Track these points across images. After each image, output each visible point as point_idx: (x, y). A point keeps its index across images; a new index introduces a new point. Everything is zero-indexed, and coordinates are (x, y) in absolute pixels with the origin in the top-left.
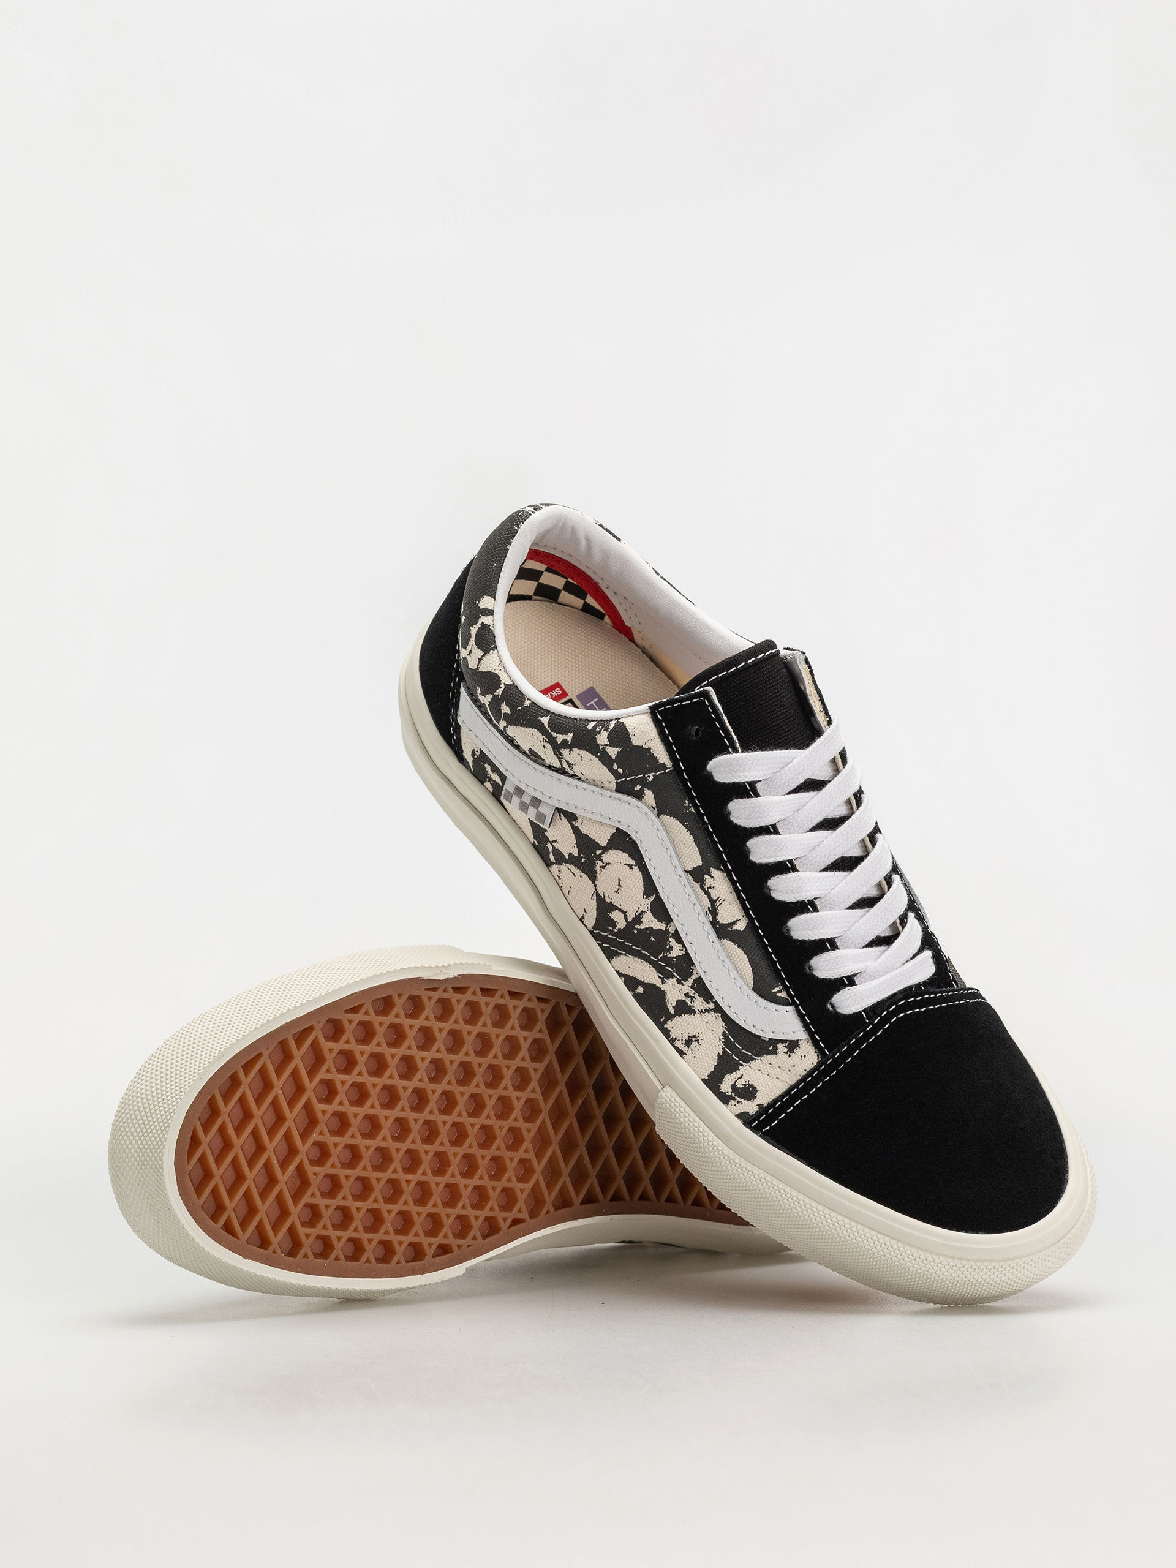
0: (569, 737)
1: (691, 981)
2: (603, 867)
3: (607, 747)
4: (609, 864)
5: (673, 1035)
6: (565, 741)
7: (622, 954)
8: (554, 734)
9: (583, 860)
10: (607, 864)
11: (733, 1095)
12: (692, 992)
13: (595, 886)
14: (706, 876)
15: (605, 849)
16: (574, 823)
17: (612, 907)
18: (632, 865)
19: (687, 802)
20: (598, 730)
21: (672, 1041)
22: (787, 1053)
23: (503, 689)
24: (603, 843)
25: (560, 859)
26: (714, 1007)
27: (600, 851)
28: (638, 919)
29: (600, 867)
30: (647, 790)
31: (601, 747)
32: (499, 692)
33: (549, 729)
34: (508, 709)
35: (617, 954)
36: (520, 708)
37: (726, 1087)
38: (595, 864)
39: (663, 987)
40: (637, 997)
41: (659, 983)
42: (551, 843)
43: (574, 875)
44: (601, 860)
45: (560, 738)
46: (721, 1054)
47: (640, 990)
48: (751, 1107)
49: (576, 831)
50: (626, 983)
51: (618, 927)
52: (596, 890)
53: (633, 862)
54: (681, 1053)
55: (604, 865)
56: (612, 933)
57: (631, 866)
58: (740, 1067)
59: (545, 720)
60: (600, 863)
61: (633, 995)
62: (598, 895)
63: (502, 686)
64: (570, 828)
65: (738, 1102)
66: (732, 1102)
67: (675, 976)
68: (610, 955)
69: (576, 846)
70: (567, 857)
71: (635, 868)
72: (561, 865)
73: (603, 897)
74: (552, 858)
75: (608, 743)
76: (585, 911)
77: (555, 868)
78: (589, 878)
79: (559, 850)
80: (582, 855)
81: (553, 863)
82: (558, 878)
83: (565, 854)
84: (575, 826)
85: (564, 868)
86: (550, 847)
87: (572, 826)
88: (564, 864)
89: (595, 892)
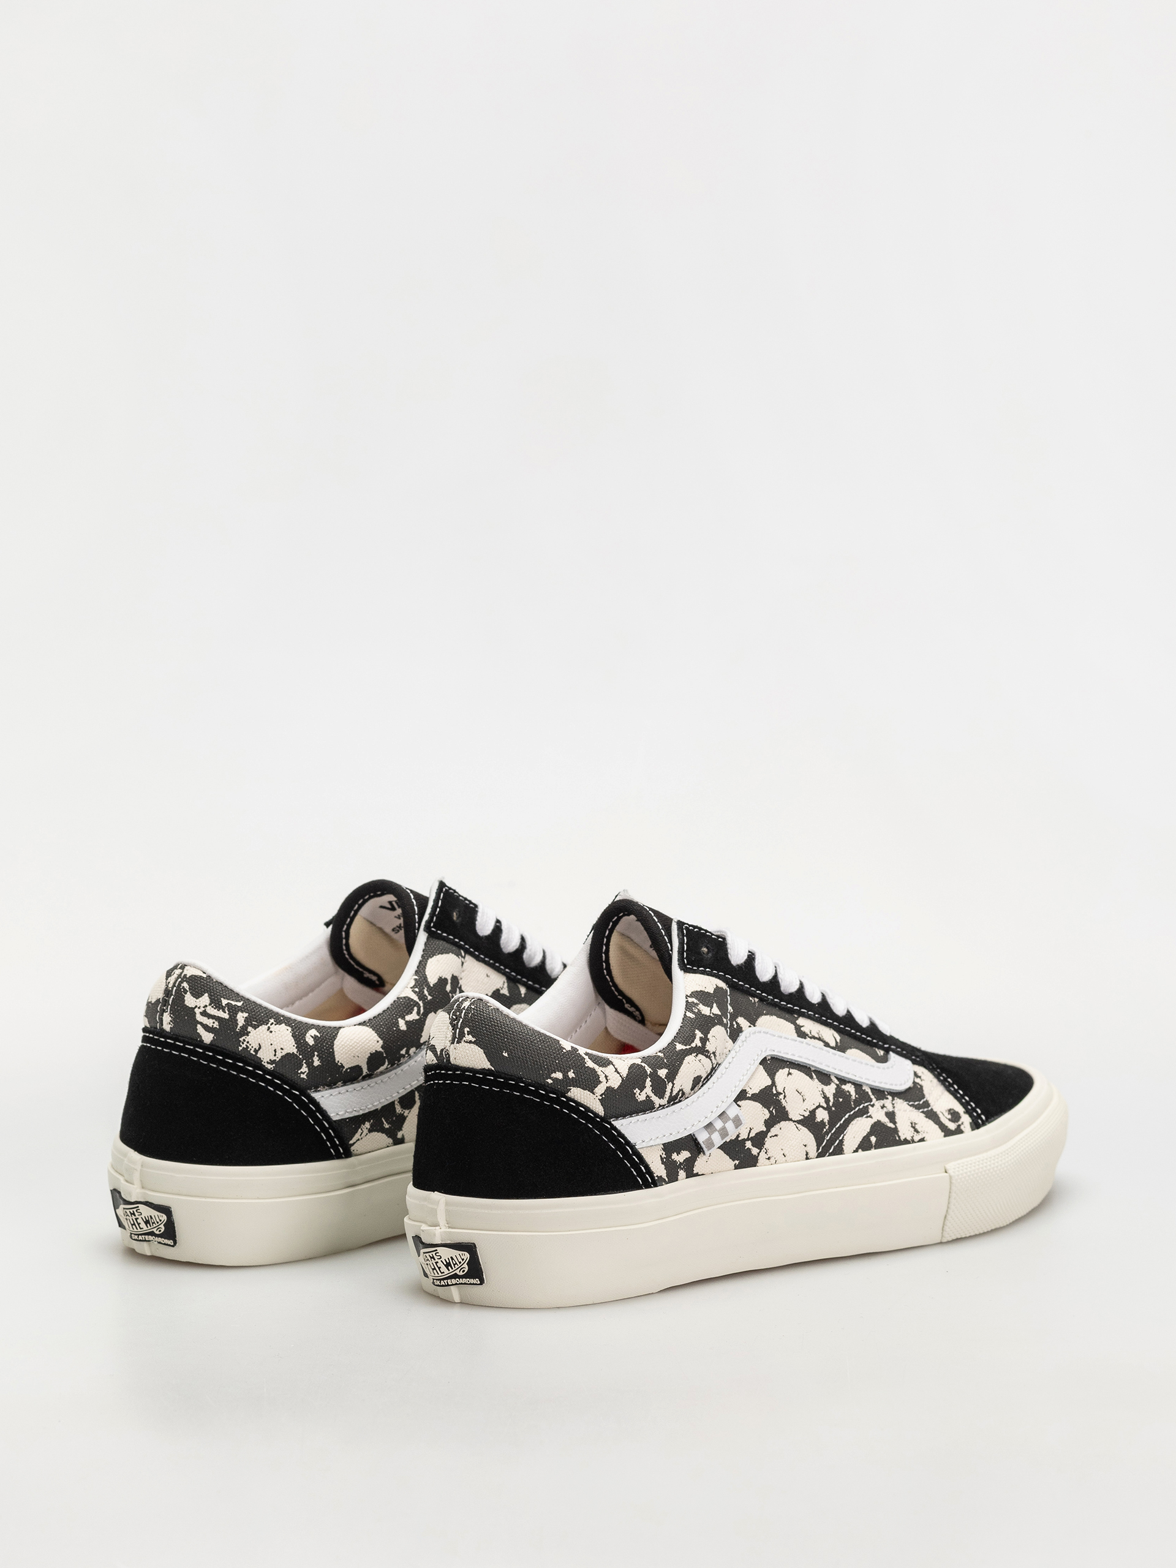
0: (699, 1034)
2: (785, 1096)
3: (712, 1012)
5: (909, 1138)
6: (701, 1039)
7: (843, 1137)
8: (693, 1045)
9: (774, 1111)
10: (784, 1091)
11: (956, 1125)
12: (882, 1102)
13: (791, 1120)
14: (802, 1029)
15: (774, 1083)
16: (748, 1095)
17: (813, 1113)
18: (789, 1072)
19: (751, 999)
20: (696, 1011)
21: (913, 1141)
23: (646, 1066)
24: (768, 1081)
25: (759, 1140)
27: (774, 1088)
28: (827, 1100)
29: (784, 1099)
30: (737, 1019)
31: (712, 1015)
32: (649, 1070)
33: (688, 1047)
34: (663, 1070)
35: (842, 1142)
36: (665, 1060)
37: (952, 1126)
38: (779, 1102)
39: (874, 1120)
40: (878, 1145)
41: (871, 1122)
42: (748, 1139)
43: (776, 1135)
44: (781, 1093)
45: (697, 1042)
46: (924, 1116)
47: (873, 1139)
48: (966, 1118)
49: (755, 1098)
50: (863, 1150)
51: (826, 1121)
52: (794, 1121)
53: (786, 1070)
54: (922, 1140)
55: (784, 1094)
56: (827, 1133)
57: (789, 1074)
58: (934, 1111)
59: (679, 1047)
60: (781, 1097)
61: (875, 1149)
62: (799, 1122)
63: (643, 1064)
64: (750, 1101)
65: (962, 1124)
66: (962, 1127)
67: (867, 1106)
68: (839, 1151)
69: (763, 1108)
70: (765, 1129)
71: (792, 1071)
72: (765, 1144)
73: (802, 1117)
74: (755, 1151)
75: (709, 1008)
76: (805, 1146)
77: (762, 1157)
78: (785, 1121)
79: (756, 1134)
80: (771, 1109)
81: (759, 1154)
82: (769, 1159)
83: (762, 1130)
84: (750, 1096)
85: (769, 1142)
86: (748, 1144)
87: (749, 1099)
88: (766, 1139)
89: (796, 1123)
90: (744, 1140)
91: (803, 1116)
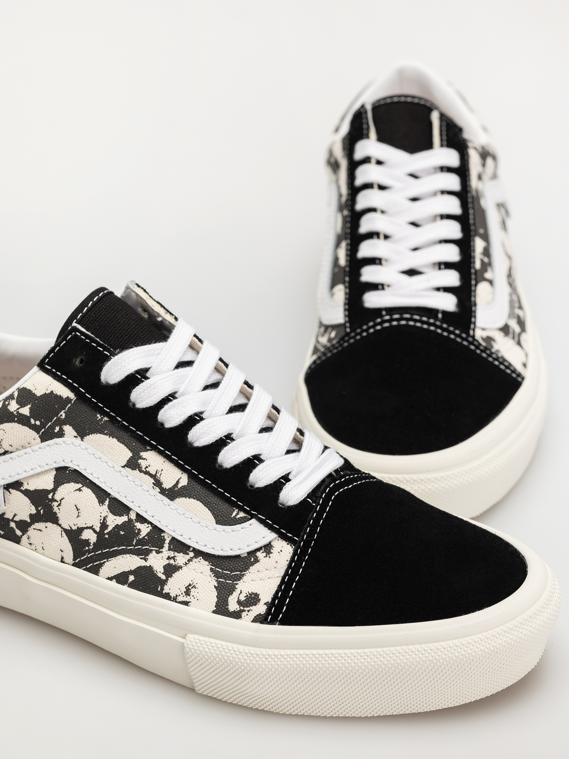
1: (166, 546)
2: (59, 505)
3: (19, 410)
4: (62, 499)
5: (173, 595)
7: (105, 562)
9: (42, 511)
10: (61, 501)
11: (242, 608)
12: (171, 554)
13: (60, 525)
14: (140, 461)
15: (54, 490)
16: (22, 488)
17: (80, 530)
18: (80, 488)
19: (98, 416)
21: (175, 600)
22: (266, 556)
24: (50, 486)
25: (24, 526)
26: (193, 555)
27: (51, 494)
28: (104, 525)
29: (57, 506)
30: (64, 426)
31: (15, 413)
35: (101, 565)
37: (233, 606)
38: (51, 507)
39: (147, 564)
40: (132, 585)
41: (143, 563)
42: (12, 520)
43: (41, 531)
44: (56, 501)
46: (217, 585)
47: (131, 578)
48: (260, 609)
49: (27, 493)
50: (118, 582)
51: (92, 542)
52: (62, 528)
53: (80, 485)
54: (186, 603)
55: (59, 503)
56: (89, 551)
57: (79, 490)
58: (236, 586)
60: (55, 504)
61: (128, 587)
62: (65, 530)
64: (21, 494)
65: (248, 611)
66: (244, 614)
67: (152, 550)
68: (95, 571)
69: (31, 504)
70: (29, 521)
71: (85, 489)
72: (28, 531)
73: (70, 529)
74: (19, 533)
75: (19, 406)
76: (62, 551)
77: (24, 539)
78: (53, 523)
79: (21, 521)
80: (39, 509)
81: (21, 536)
82: (30, 544)
83: (26, 520)
84: (24, 489)
85: (31, 531)
86: (13, 525)
87: (22, 491)
88: (29, 529)
89: (62, 530)
90: (8, 520)
91: (71, 527)
